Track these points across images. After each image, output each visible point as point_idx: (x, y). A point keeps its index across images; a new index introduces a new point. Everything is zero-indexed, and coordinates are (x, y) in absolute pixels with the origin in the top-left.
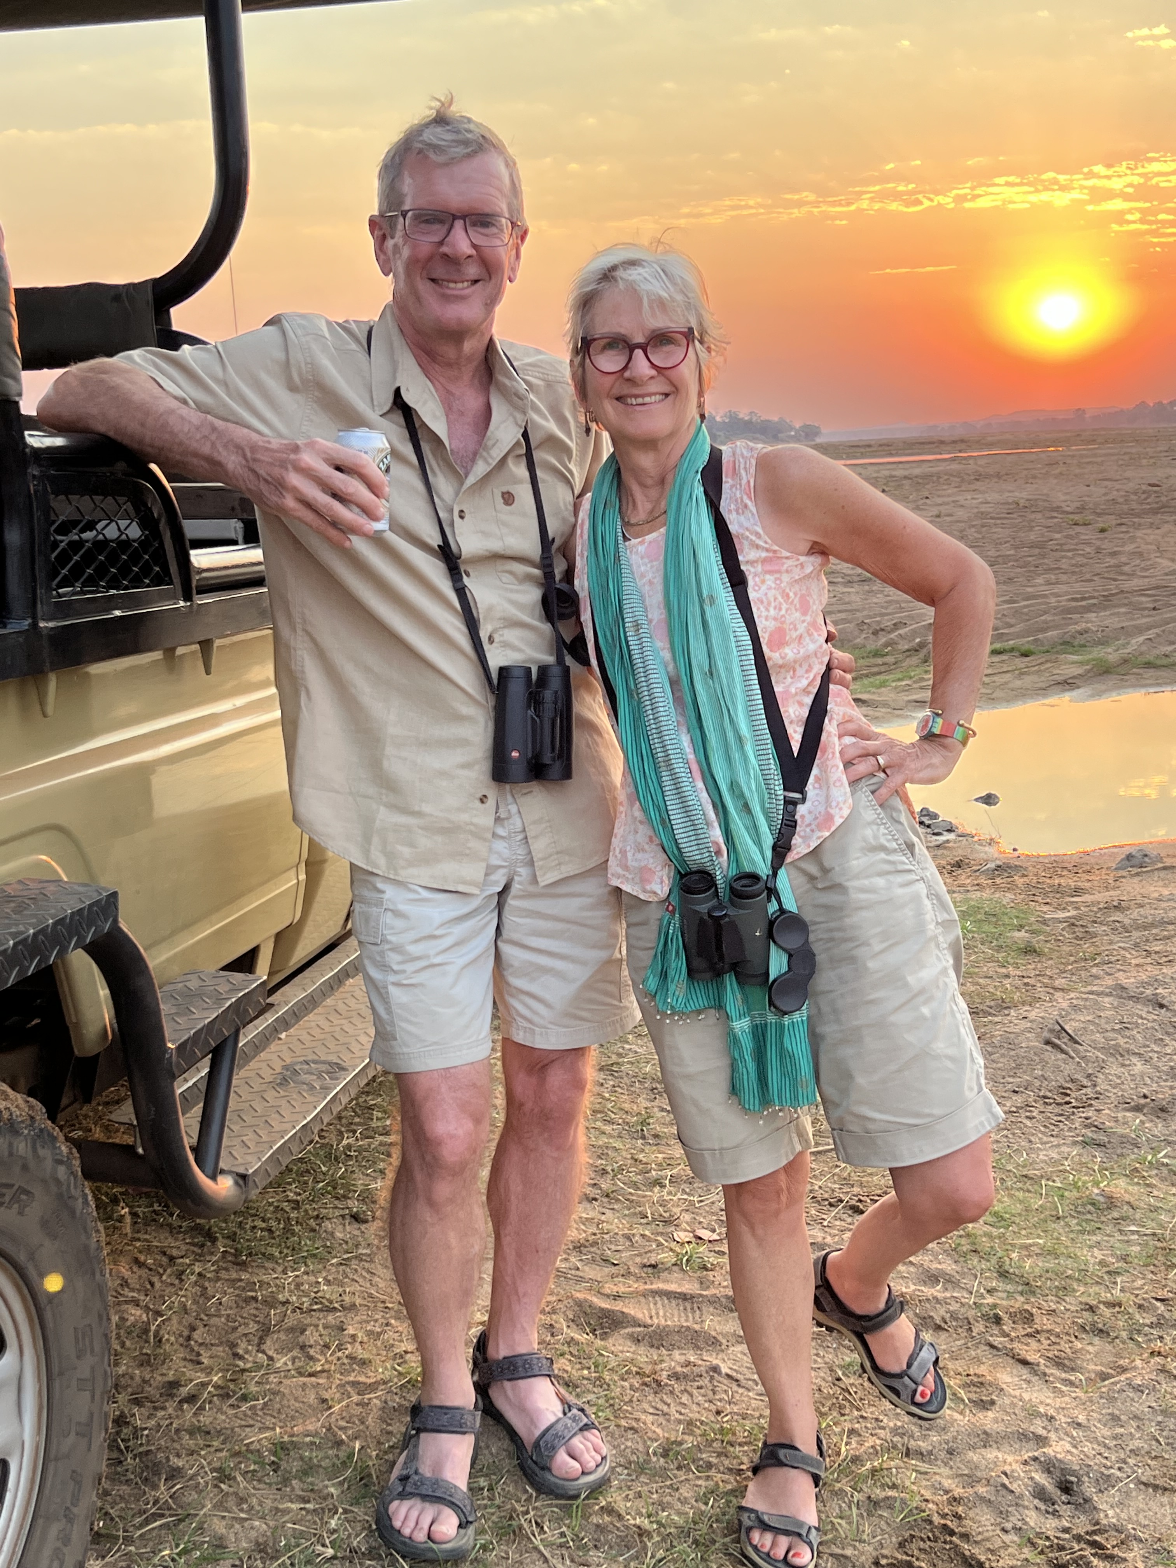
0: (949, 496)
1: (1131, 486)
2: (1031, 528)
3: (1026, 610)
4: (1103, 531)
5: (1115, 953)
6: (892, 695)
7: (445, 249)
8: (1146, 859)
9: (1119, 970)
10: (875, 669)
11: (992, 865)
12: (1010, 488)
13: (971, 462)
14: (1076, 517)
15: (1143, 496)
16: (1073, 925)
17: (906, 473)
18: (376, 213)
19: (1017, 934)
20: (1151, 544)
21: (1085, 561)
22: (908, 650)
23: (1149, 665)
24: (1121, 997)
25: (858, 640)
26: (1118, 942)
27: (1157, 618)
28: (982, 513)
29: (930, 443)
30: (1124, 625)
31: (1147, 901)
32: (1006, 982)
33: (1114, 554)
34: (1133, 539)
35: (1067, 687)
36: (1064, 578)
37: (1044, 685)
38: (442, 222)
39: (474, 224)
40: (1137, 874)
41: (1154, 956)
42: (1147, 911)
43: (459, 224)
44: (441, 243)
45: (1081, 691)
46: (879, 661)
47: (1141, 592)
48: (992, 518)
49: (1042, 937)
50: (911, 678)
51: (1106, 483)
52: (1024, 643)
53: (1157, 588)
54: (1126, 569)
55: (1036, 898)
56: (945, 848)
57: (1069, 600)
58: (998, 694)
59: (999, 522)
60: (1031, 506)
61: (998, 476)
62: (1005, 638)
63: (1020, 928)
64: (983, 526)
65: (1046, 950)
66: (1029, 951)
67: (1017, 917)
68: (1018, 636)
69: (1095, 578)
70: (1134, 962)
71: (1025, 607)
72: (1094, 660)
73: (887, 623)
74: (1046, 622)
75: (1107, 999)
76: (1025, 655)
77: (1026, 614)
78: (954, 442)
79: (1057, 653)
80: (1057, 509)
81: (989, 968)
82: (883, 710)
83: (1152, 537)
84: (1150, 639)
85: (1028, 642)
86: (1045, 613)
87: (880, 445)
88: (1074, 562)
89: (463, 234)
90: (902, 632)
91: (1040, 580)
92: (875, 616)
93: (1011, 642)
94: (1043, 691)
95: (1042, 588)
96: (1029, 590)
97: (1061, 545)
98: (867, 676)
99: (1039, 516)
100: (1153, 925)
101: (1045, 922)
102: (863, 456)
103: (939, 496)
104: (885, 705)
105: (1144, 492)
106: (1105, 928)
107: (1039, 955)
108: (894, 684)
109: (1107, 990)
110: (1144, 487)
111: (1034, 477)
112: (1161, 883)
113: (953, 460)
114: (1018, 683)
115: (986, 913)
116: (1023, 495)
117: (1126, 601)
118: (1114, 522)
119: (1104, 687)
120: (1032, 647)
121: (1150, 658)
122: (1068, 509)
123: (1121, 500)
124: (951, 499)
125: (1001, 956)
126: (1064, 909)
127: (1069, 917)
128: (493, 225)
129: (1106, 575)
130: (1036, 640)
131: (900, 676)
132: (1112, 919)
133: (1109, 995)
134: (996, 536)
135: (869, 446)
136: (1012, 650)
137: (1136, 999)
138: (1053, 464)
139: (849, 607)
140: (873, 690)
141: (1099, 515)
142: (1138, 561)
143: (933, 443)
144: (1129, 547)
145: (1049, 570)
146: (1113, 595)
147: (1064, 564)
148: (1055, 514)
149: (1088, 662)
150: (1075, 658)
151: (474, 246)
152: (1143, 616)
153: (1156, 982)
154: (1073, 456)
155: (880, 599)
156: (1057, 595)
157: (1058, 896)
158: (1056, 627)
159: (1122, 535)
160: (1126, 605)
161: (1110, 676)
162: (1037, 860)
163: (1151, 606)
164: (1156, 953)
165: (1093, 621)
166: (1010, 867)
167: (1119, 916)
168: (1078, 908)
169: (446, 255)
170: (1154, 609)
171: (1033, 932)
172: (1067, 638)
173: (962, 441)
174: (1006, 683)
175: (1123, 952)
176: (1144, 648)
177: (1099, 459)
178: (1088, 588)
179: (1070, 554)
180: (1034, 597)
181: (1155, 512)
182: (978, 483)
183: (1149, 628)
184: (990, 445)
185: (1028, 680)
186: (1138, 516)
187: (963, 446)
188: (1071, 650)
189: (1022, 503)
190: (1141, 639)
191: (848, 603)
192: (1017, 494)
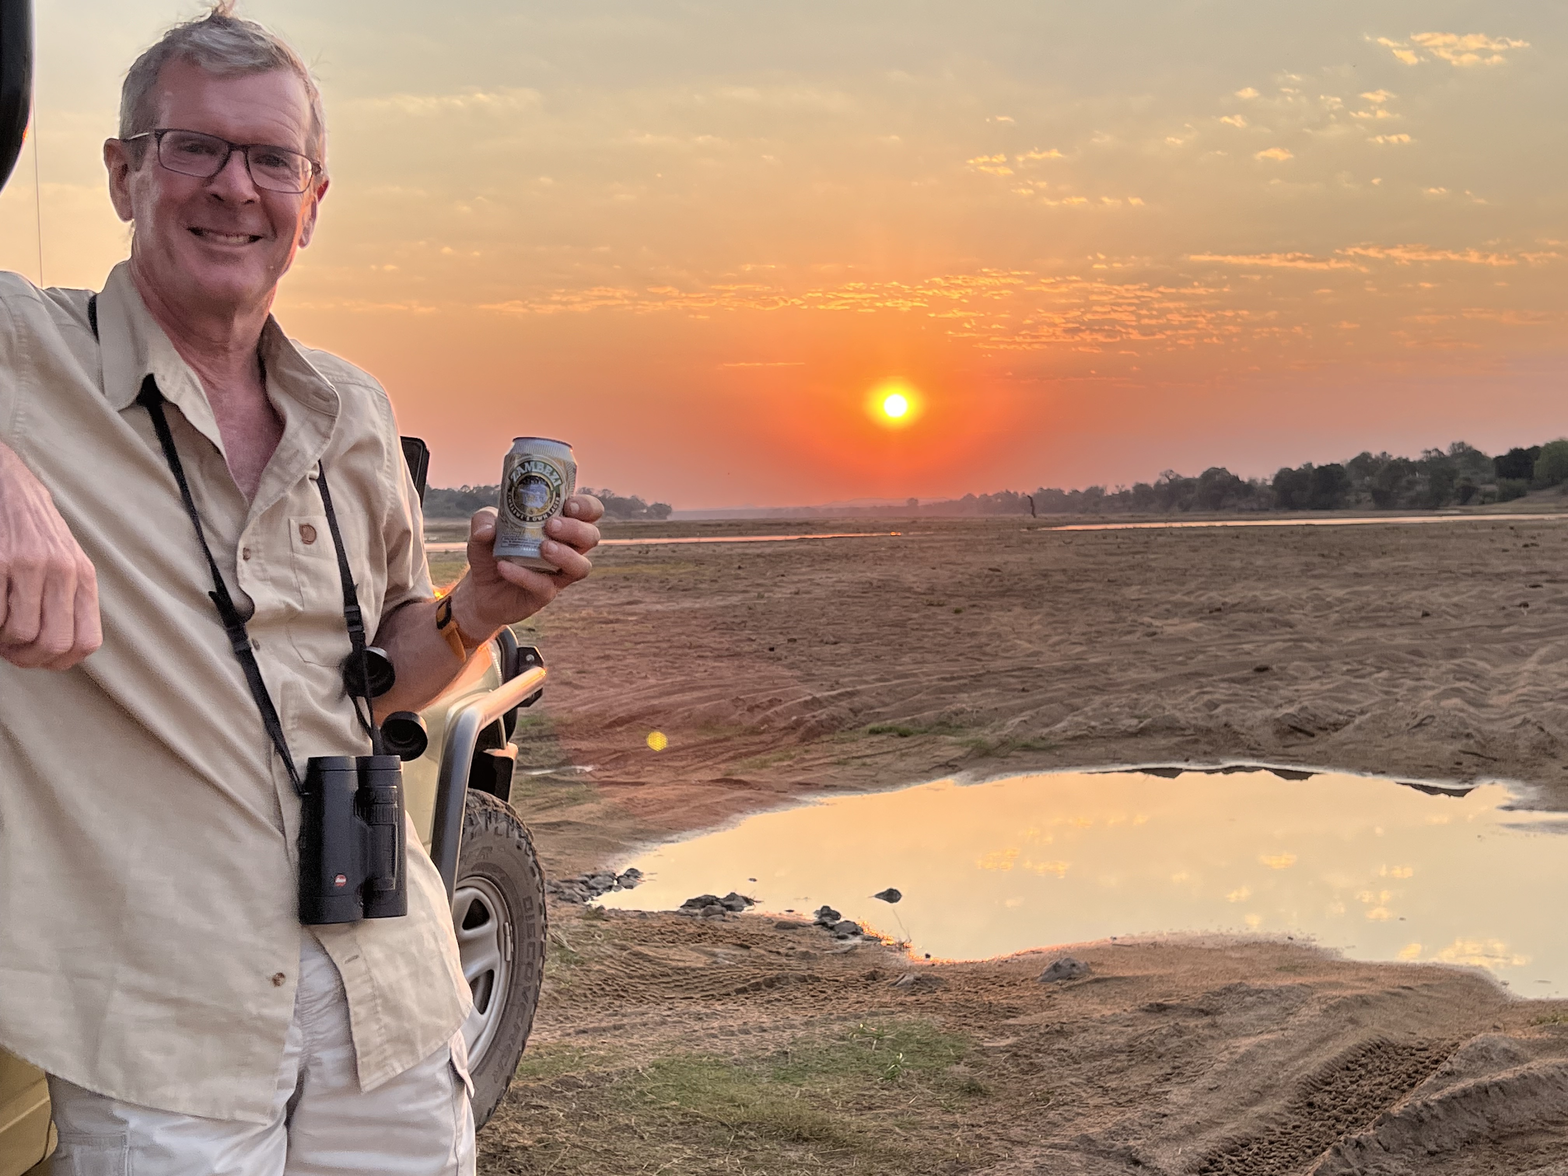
0: (803, 574)
1: (973, 570)
2: (889, 607)
3: (899, 689)
4: (957, 612)
5: (1068, 1091)
6: (774, 776)
7: (215, 188)
8: (1075, 970)
9: (1079, 1114)
10: (753, 748)
11: (909, 978)
12: (861, 569)
13: (818, 543)
14: (931, 598)
15: (987, 580)
16: (1016, 1055)
17: (759, 551)
18: (116, 136)
19: (956, 1068)
20: (1006, 625)
21: (947, 641)
22: (785, 728)
23: (1027, 748)
24: (1089, 1152)
25: (733, 717)
26: (1069, 1076)
27: (1028, 700)
28: (839, 591)
29: (776, 524)
30: (997, 705)
31: (1090, 1024)
32: (956, 1133)
33: (973, 635)
34: (988, 620)
35: (949, 770)
36: (929, 657)
37: (927, 768)
38: (212, 151)
39: (258, 161)
40: (1070, 988)
41: (1112, 1094)
42: (1091, 1036)
43: (237, 158)
44: (210, 179)
45: (963, 773)
46: (757, 739)
47: (1007, 672)
48: (848, 596)
49: (984, 1072)
50: (792, 758)
51: (951, 567)
52: (902, 722)
53: (1021, 669)
54: (988, 649)
55: (968, 1021)
56: (854, 955)
57: (939, 679)
58: (882, 776)
59: (856, 600)
60: (883, 586)
61: (846, 556)
62: (882, 717)
63: (958, 1059)
64: (842, 604)
65: (992, 1089)
66: (972, 1090)
67: (953, 1046)
68: (894, 715)
69: (960, 658)
70: (1092, 1102)
71: (898, 685)
72: (972, 741)
73: (763, 699)
74: (920, 701)
75: (1074, 1155)
76: (903, 735)
77: (900, 693)
78: (799, 524)
79: (935, 733)
80: (909, 590)
81: (933, 1116)
82: (767, 793)
83: (1006, 619)
84: (1025, 721)
85: (906, 722)
86: (919, 692)
87: (730, 525)
88: (935, 641)
89: (243, 171)
90: (778, 708)
91: (906, 659)
92: (749, 692)
93: (889, 722)
94: (926, 774)
95: (911, 667)
96: (898, 668)
97: (920, 624)
98: (746, 755)
99: (893, 596)
100: (1101, 1055)
101: (984, 1052)
102: (714, 534)
103: (795, 574)
104: (768, 787)
105: (987, 576)
106: (1051, 1059)
107: (985, 1096)
108: (775, 764)
109: (1073, 1143)
110: (986, 572)
111: (882, 559)
112: (1096, 1000)
113: (801, 540)
114: (901, 765)
115: (918, 1041)
116: (874, 575)
117: (995, 682)
118: (967, 604)
119: (986, 770)
120: (910, 727)
121: (1027, 739)
122: (919, 590)
123: (967, 583)
124: (806, 577)
125: (942, 1097)
126: (1002, 1034)
127: (1011, 1046)
128: (286, 165)
129: (970, 655)
130: (913, 720)
131: (780, 755)
132: (1056, 1046)
133: (1075, 1149)
134: (855, 614)
135: (720, 525)
136: (890, 730)
137: (1106, 1153)
138: (895, 547)
139: (721, 682)
140: (754, 770)
141: (951, 596)
142: (998, 643)
143: (779, 524)
144: (988, 628)
145: (913, 649)
146: (981, 675)
147: (927, 643)
148: (908, 595)
149: (967, 744)
150: (952, 739)
151: (257, 189)
152: (1014, 697)
153: (1124, 1130)
154: (913, 541)
155: (751, 674)
156: (926, 674)
157: (992, 1017)
158: (930, 707)
159: (976, 617)
160: (995, 686)
161: (991, 759)
162: (956, 969)
163: (1020, 687)
164: (1113, 1090)
165: (965, 701)
166: (930, 980)
167: (1062, 1043)
168: (1017, 1034)
169: (216, 196)
170: (1023, 690)
171: (973, 1065)
172: (943, 718)
173: (807, 524)
174: (889, 764)
175: (1076, 1090)
176: (1020, 730)
177: (938, 545)
178: (954, 668)
179: (931, 633)
180: (905, 676)
181: (1003, 594)
182: (831, 563)
183: (1022, 710)
184: (834, 529)
185: (910, 762)
186: (986, 598)
187: (809, 528)
188: (947, 731)
189: (875, 583)
190: (1017, 720)
191: (721, 678)
192: (869, 574)
